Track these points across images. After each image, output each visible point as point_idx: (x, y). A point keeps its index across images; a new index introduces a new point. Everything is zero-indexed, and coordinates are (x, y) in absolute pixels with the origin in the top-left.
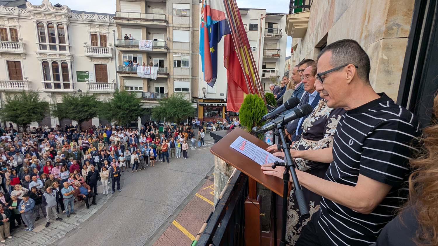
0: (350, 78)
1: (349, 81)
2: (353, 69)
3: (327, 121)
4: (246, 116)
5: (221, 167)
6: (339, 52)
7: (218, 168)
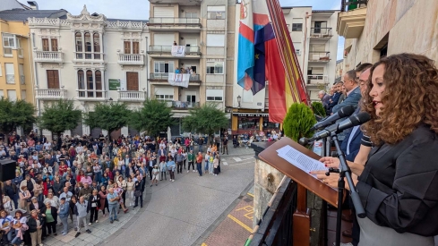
4: (292, 126)
5: (262, 182)
7: (259, 182)
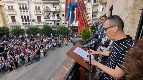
0: (116, 30)
1: (115, 32)
2: (117, 27)
3: (109, 41)
6: (112, 20)
